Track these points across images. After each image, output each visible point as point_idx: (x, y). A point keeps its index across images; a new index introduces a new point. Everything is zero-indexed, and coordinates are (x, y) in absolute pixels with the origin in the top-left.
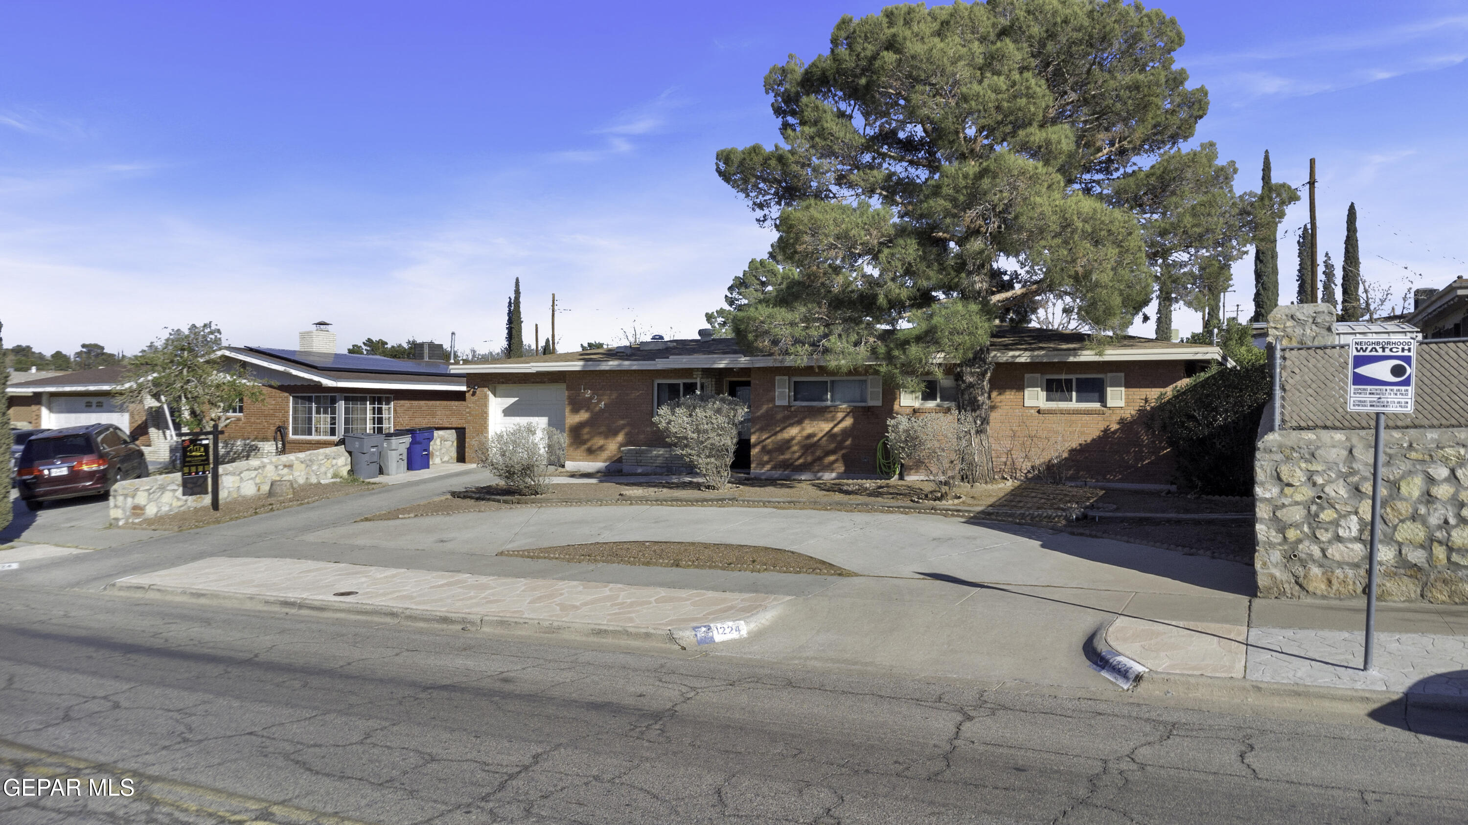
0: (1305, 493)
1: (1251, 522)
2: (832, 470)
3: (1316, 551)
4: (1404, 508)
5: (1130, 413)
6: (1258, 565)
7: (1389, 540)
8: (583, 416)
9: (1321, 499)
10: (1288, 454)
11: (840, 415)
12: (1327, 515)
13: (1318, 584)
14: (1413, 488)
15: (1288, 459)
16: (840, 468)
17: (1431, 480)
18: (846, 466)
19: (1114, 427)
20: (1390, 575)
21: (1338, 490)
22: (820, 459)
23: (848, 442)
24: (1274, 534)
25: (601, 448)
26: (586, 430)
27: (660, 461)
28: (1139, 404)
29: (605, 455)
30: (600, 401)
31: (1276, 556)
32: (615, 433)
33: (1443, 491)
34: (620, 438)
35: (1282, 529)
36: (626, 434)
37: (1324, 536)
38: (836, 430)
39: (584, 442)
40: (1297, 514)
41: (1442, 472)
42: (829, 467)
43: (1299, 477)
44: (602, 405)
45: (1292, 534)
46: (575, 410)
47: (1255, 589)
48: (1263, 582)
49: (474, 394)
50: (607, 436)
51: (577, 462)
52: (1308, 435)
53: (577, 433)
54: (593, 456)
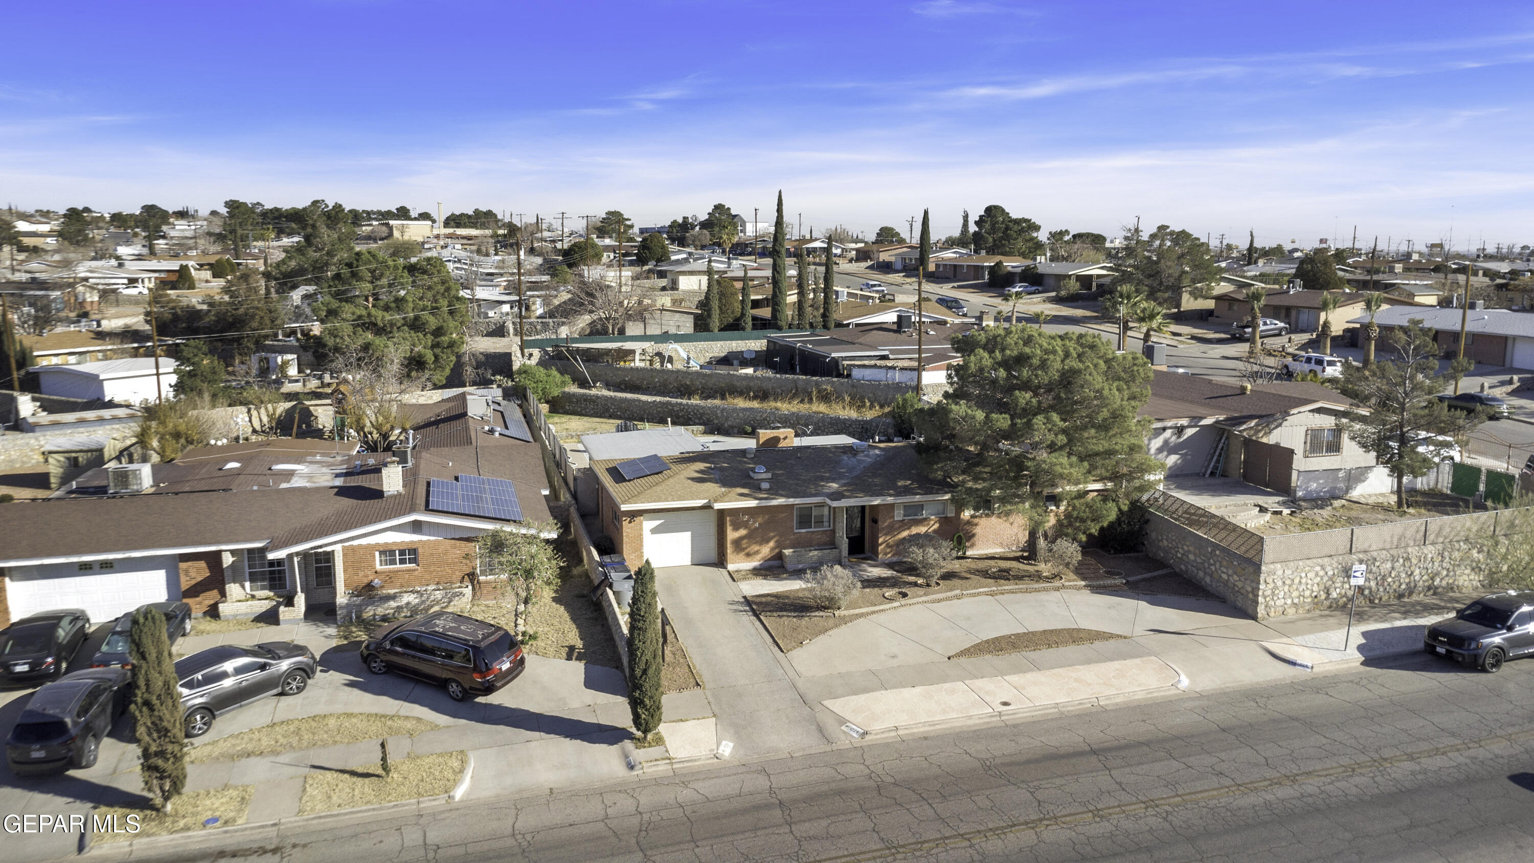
0: (1271, 586)
1: (1258, 596)
3: (1273, 603)
4: (1295, 587)
6: (1258, 611)
7: (1290, 596)
9: (1276, 587)
10: (1268, 573)
11: (932, 522)
12: (1277, 592)
13: (1272, 614)
14: (1297, 581)
15: (1268, 575)
17: (1301, 577)
20: (1290, 607)
21: (1279, 583)
24: (1263, 601)
25: (757, 552)
26: (745, 541)
29: (760, 556)
30: (754, 522)
31: (1263, 607)
32: (768, 542)
33: (1304, 581)
34: (772, 543)
35: (1265, 598)
36: (777, 541)
37: (1275, 598)
39: (744, 549)
40: (1268, 592)
41: (1303, 575)
43: (1271, 580)
44: (757, 525)
45: (1268, 599)
46: (736, 529)
47: (1254, 617)
48: (1259, 615)
49: (630, 522)
50: (761, 544)
51: (738, 564)
52: (1272, 566)
53: (737, 543)
54: (750, 558)
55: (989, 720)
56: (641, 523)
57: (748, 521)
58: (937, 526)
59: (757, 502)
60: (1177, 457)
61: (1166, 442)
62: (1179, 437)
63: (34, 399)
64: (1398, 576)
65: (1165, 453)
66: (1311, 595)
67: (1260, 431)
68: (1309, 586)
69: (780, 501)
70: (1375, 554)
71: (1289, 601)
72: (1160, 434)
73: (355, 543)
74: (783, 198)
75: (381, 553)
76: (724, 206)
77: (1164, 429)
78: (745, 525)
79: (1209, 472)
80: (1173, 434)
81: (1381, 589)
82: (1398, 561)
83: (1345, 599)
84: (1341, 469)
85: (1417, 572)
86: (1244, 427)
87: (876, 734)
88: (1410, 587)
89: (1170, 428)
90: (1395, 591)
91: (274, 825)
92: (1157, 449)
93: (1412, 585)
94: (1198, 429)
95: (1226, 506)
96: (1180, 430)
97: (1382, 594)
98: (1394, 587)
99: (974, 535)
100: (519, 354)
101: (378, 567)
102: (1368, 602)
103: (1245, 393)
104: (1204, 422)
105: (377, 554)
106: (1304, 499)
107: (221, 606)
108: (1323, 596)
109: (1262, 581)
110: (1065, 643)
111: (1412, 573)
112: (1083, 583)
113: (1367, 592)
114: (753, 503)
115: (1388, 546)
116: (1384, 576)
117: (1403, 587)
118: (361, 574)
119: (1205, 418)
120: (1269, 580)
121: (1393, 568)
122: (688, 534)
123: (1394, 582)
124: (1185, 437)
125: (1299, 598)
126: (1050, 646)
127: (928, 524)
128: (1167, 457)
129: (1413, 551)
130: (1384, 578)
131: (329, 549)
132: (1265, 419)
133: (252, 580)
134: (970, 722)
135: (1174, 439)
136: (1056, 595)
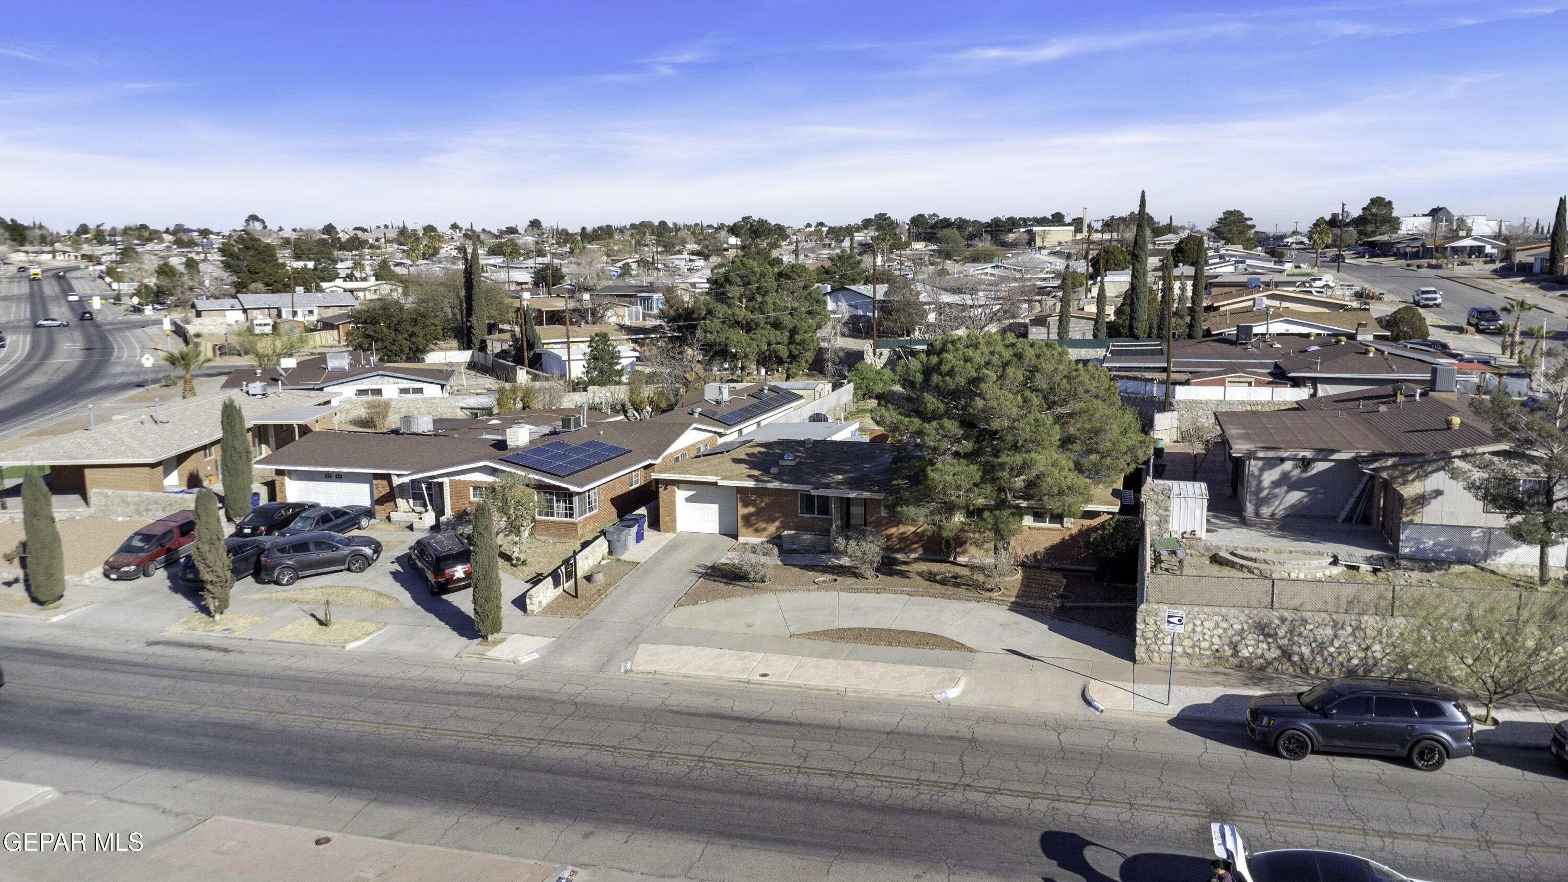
0: (1154, 627)
1: (1135, 636)
2: (916, 553)
3: (1156, 648)
4: (1186, 634)
5: (1075, 531)
6: (1136, 652)
7: (1181, 645)
8: (751, 509)
9: (1158, 630)
10: (1148, 613)
11: (920, 523)
12: (1160, 636)
13: (1156, 659)
15: (1148, 615)
16: (921, 551)
17: (1195, 625)
18: (924, 550)
19: (1067, 538)
20: (1181, 656)
22: (909, 546)
23: (925, 538)
24: (1142, 641)
25: (764, 529)
26: (753, 518)
27: (808, 542)
28: (1079, 527)
29: (766, 533)
30: (761, 502)
31: (1143, 649)
32: (774, 521)
33: (1199, 629)
34: (777, 524)
35: (1145, 640)
36: (781, 522)
37: (1159, 643)
38: (919, 531)
39: (754, 525)
40: (1150, 635)
41: (1199, 623)
42: (915, 551)
43: (1153, 621)
44: (763, 504)
45: (1149, 642)
46: (746, 505)
47: (1132, 658)
48: (1138, 658)
49: (665, 489)
50: (767, 523)
51: (748, 538)
52: (1156, 606)
53: (747, 519)
54: (758, 534)
55: (736, 684)
56: (674, 491)
57: (756, 500)
60: (1303, 494)
61: (1285, 476)
62: (1305, 471)
64: (1345, 646)
65: (1285, 488)
66: (1210, 648)
67: (1409, 473)
68: (1206, 637)
69: (775, 485)
70: (1308, 615)
71: (1179, 650)
72: (1276, 465)
73: (457, 478)
75: (475, 488)
77: (1282, 460)
78: (753, 503)
79: (1343, 515)
80: (1295, 467)
81: (1319, 658)
82: (1342, 628)
83: (1262, 661)
85: (1377, 647)
86: (1376, 465)
87: (637, 673)
88: (1366, 664)
89: (1288, 459)
90: (1342, 664)
92: (1273, 482)
93: (1371, 662)
94: (1333, 464)
96: (1306, 463)
97: (1320, 665)
98: (1340, 659)
99: (965, 543)
100: (871, 353)
101: (472, 498)
102: (1298, 671)
103: (1449, 428)
104: (1336, 456)
105: (471, 489)
106: (1410, 558)
107: (392, 514)
108: (1229, 652)
109: (1139, 621)
110: (906, 644)
111: (1368, 648)
112: (1014, 600)
113: (1296, 658)
114: (751, 484)
115: (1331, 608)
116: (1322, 643)
117: (1355, 662)
118: (461, 502)
119: (1339, 451)
120: (1151, 622)
121: (1336, 636)
122: (717, 506)
123: (1340, 654)
124: (1314, 472)
125: (1193, 646)
126: (890, 644)
128: (1287, 492)
129: (1369, 621)
130: (1322, 647)
131: (440, 480)
132: (1409, 460)
133: (414, 499)
134: (719, 682)
135: (1296, 472)
136: (973, 605)
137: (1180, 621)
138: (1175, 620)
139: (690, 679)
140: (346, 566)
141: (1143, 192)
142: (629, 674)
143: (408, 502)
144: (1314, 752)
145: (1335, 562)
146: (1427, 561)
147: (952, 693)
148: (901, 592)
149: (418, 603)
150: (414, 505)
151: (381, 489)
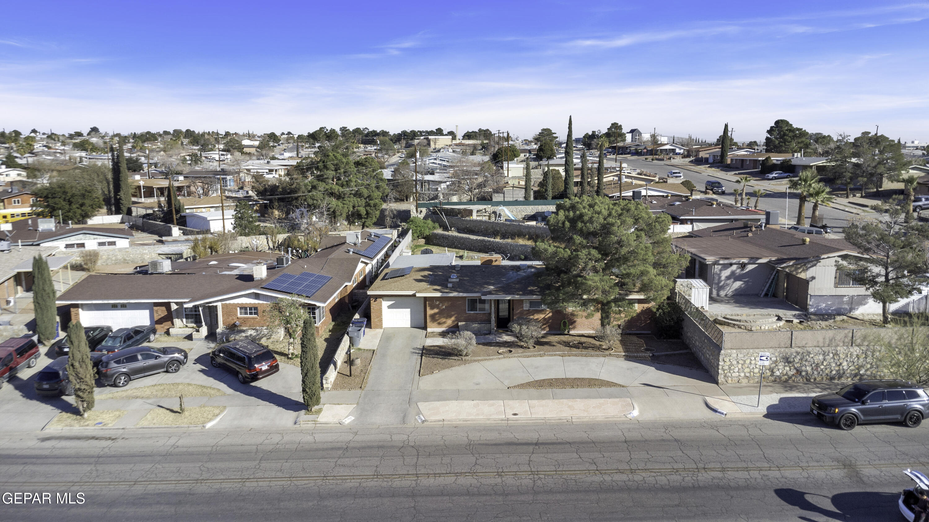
0: (729, 363)
1: (718, 369)
2: (545, 330)
3: (730, 375)
4: (746, 366)
5: (639, 311)
6: (719, 379)
7: (743, 372)
8: (436, 311)
9: (731, 365)
10: (726, 355)
11: (548, 312)
12: (732, 368)
13: (730, 381)
14: (748, 362)
16: (547, 329)
17: (751, 360)
18: (549, 328)
19: (635, 315)
20: (743, 378)
21: (735, 362)
23: (551, 321)
24: (722, 372)
25: (444, 323)
26: (437, 316)
27: (476, 328)
28: (641, 309)
29: (446, 325)
30: (443, 306)
31: (722, 376)
32: (451, 317)
33: (753, 362)
34: (453, 318)
35: (724, 371)
36: (456, 317)
37: (731, 372)
39: (437, 320)
40: (727, 367)
41: (753, 358)
43: (728, 360)
44: (444, 307)
45: (726, 372)
46: (432, 308)
47: (717, 383)
48: (720, 382)
49: (375, 301)
50: (447, 318)
51: (433, 328)
52: (729, 351)
53: (433, 317)
54: (441, 326)
55: (500, 422)
56: (381, 302)
57: (439, 304)
58: (550, 314)
59: (441, 294)
60: (741, 283)
61: (733, 273)
62: (743, 270)
63: (180, 229)
64: (829, 364)
65: (732, 280)
66: (759, 372)
67: (799, 268)
68: (757, 366)
69: (454, 294)
70: (810, 349)
71: (742, 375)
72: (728, 268)
73: (228, 302)
74: (572, 120)
75: (241, 308)
76: (618, 124)
77: (731, 265)
78: (437, 306)
79: (764, 293)
80: (738, 268)
81: (816, 373)
82: (828, 355)
83: (786, 377)
84: (845, 296)
85: (845, 364)
86: (785, 265)
87: (431, 422)
88: (839, 373)
89: (735, 264)
90: (827, 375)
91: (123, 429)
92: (726, 277)
93: (842, 372)
94: (757, 265)
95: (754, 315)
96: (743, 266)
97: (816, 376)
98: (827, 372)
99: (575, 322)
100: (415, 211)
101: (239, 315)
102: (805, 380)
103: (804, 244)
104: (760, 261)
105: (238, 309)
106: (815, 314)
107: (171, 330)
108: (769, 373)
109: (720, 360)
110: (583, 386)
111: (841, 364)
112: (624, 354)
113: (804, 373)
114: (438, 295)
115: (821, 344)
116: (818, 364)
117: (834, 372)
118: (231, 318)
119: (761, 258)
120: (727, 360)
121: (824, 360)
122: (409, 310)
123: (826, 369)
124: (747, 270)
125: (750, 373)
126: (573, 387)
127: (545, 313)
128: (734, 282)
129: (841, 349)
130: (817, 365)
131: (215, 304)
132: (800, 261)
133: (186, 318)
134: (488, 422)
135: (738, 271)
136: (602, 359)
137: (767, 358)
138: (764, 358)
139: (469, 422)
140: (165, 369)
141: (570, 116)
142: (425, 423)
143: (182, 321)
144: (858, 424)
145: (779, 319)
146: (823, 315)
147: (635, 413)
148: (555, 355)
149: (236, 390)
150: (187, 323)
151: (160, 313)
